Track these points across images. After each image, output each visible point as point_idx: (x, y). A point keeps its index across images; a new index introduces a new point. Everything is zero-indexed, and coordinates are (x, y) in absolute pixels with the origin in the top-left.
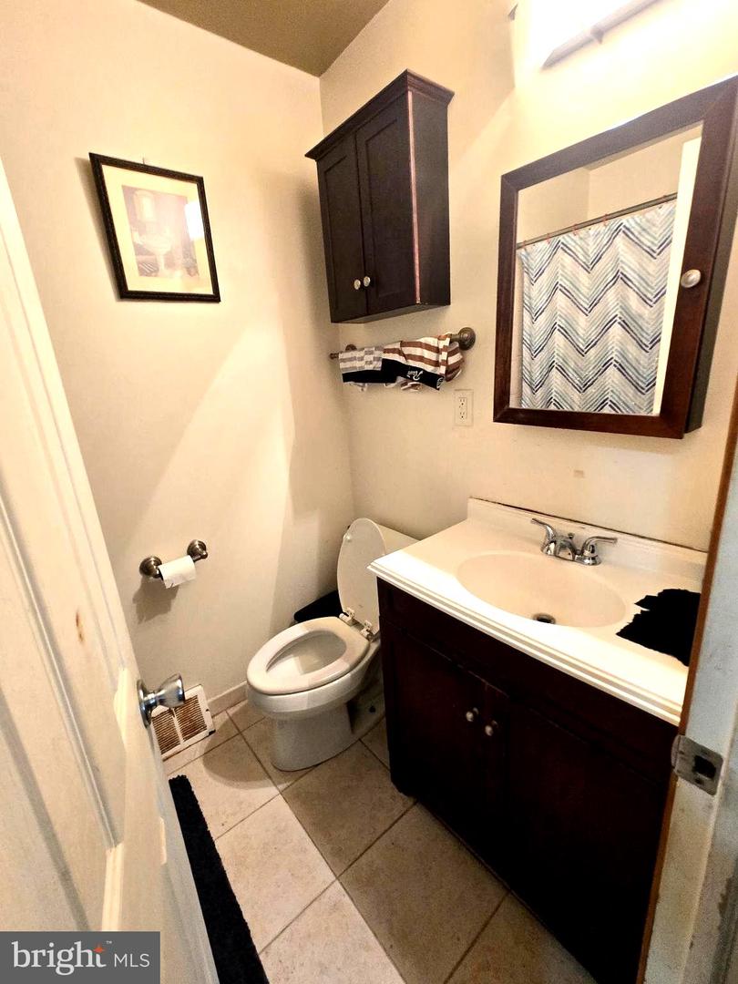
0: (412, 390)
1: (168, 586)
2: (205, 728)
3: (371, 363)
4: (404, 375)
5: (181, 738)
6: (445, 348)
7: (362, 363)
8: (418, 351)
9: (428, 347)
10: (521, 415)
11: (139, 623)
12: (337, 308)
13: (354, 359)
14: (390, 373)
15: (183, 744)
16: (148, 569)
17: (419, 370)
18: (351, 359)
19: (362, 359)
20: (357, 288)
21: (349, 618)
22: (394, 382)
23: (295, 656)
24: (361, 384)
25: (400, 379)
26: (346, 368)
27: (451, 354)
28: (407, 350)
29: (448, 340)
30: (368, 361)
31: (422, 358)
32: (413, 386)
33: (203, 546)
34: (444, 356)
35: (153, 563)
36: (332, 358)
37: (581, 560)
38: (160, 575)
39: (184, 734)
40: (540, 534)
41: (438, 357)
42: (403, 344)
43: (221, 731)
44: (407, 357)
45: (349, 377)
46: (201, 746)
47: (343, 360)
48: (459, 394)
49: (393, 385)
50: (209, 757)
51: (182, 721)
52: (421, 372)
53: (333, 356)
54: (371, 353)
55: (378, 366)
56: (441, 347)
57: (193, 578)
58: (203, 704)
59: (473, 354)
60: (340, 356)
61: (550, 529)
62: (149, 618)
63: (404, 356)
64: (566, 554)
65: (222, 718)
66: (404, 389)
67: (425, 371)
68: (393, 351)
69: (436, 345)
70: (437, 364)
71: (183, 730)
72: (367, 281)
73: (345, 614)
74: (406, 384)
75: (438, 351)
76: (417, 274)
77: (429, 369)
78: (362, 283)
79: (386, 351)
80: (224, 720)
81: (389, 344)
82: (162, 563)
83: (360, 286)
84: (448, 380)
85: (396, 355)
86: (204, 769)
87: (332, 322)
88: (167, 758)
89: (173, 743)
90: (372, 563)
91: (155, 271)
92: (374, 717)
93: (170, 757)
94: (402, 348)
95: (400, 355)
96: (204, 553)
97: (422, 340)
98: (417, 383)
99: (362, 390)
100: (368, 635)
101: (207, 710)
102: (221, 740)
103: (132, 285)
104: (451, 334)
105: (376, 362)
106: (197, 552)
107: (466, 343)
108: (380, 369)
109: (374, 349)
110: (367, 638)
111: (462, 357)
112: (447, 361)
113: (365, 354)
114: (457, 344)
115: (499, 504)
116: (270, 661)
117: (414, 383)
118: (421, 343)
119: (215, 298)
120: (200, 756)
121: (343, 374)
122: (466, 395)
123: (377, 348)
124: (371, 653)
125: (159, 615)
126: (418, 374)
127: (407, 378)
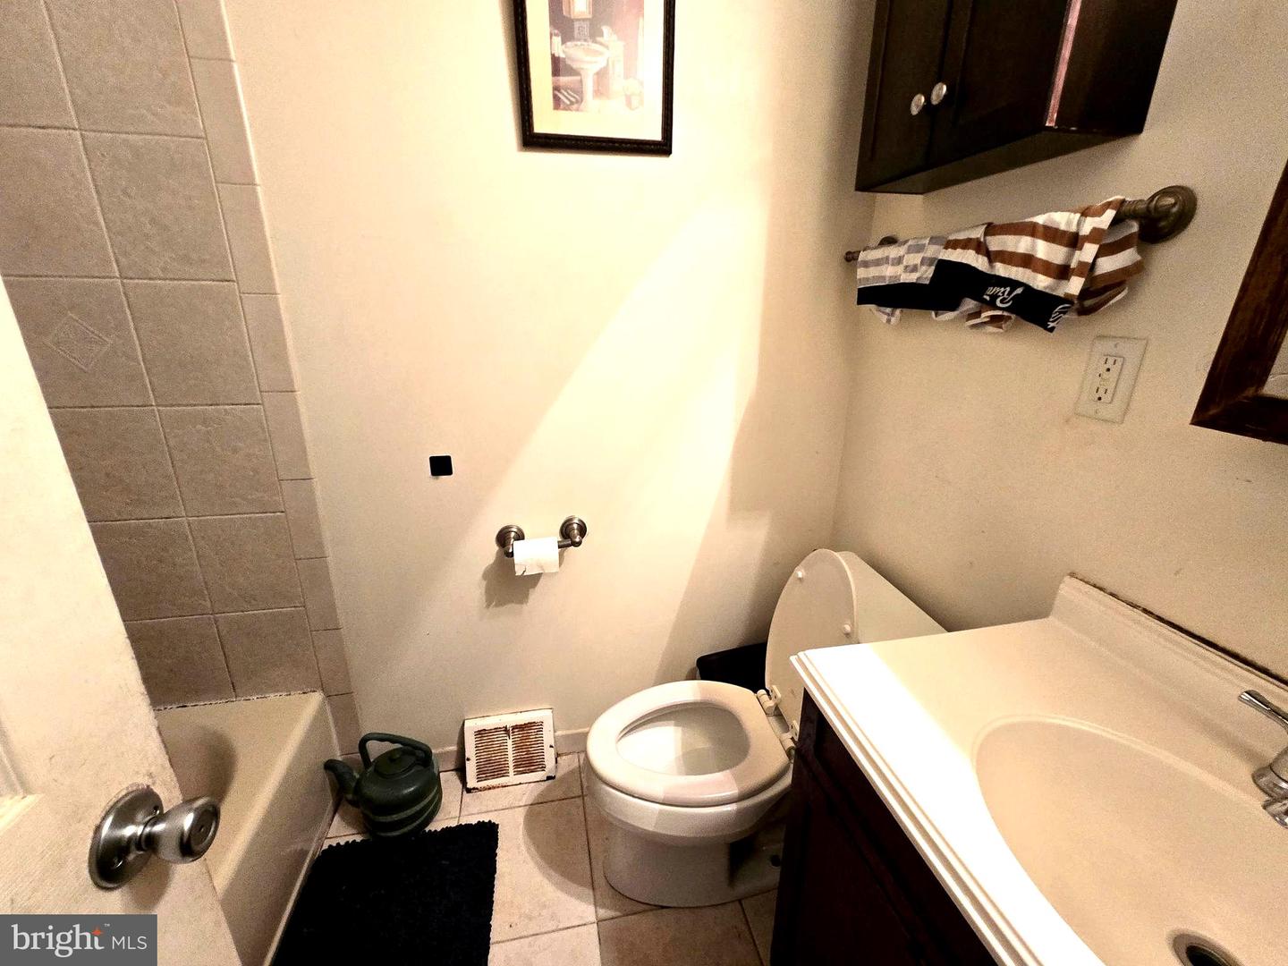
0: (990, 329)
1: (519, 573)
2: (543, 768)
3: (914, 269)
4: (977, 297)
5: (511, 770)
6: (1096, 235)
7: (899, 269)
8: (1022, 244)
9: (1051, 234)
11: (488, 606)
12: (872, 159)
13: (886, 260)
14: (949, 290)
15: (512, 778)
16: (506, 540)
17: (1016, 284)
18: (878, 263)
19: (899, 261)
20: (915, 111)
21: (770, 704)
22: (953, 309)
23: (676, 725)
24: (888, 310)
25: (969, 304)
26: (868, 279)
27: (1105, 251)
28: (995, 243)
29: (1110, 214)
30: (908, 266)
31: (1027, 260)
32: (994, 320)
33: (583, 530)
34: (1088, 252)
35: (513, 534)
36: (848, 260)
38: (512, 555)
39: (516, 766)
41: (1070, 257)
42: (992, 229)
43: (563, 779)
44: (992, 257)
45: (876, 295)
46: (531, 792)
47: (866, 264)
48: (1105, 346)
49: (949, 315)
50: (536, 811)
51: (517, 748)
52: (1019, 291)
53: (851, 258)
54: (920, 249)
55: (925, 274)
56: (1086, 230)
57: (555, 570)
58: (548, 737)
59: (1170, 256)
60: (862, 256)
62: (501, 603)
63: (988, 254)
65: (570, 762)
66: (973, 326)
67: (1027, 288)
68: (965, 244)
69: (1073, 229)
70: (1063, 272)
71: (516, 760)
72: (941, 90)
73: (768, 691)
74: (977, 314)
75: (1074, 241)
77: (1041, 282)
78: (928, 99)
79: (953, 245)
80: (571, 767)
81: (959, 231)
82: (523, 539)
83: (924, 107)
84: (1084, 311)
85: (971, 253)
86: (521, 827)
87: (858, 189)
88: (490, 789)
89: (500, 771)
90: (801, 654)
91: (580, 101)
92: (772, 876)
93: (494, 788)
94: (989, 238)
95: (978, 252)
96: (577, 540)
97: (1040, 219)
98: (1006, 314)
99: (889, 321)
100: (790, 749)
101: (551, 746)
102: (559, 794)
103: (541, 126)
104: (1123, 201)
105: (924, 268)
106: (571, 534)
107: (1163, 224)
108: (927, 282)
109: (928, 242)
110: (788, 753)
111: (1139, 258)
112: (1093, 265)
113: (909, 251)
114: (1135, 227)
115: (1145, 611)
116: (633, 723)
117: (999, 313)
118: (1035, 225)
119: (662, 147)
120: (526, 806)
121: (859, 290)
122: (1125, 348)
123: (934, 240)
124: (787, 780)
125: (513, 605)
126: (1009, 294)
127: (984, 301)
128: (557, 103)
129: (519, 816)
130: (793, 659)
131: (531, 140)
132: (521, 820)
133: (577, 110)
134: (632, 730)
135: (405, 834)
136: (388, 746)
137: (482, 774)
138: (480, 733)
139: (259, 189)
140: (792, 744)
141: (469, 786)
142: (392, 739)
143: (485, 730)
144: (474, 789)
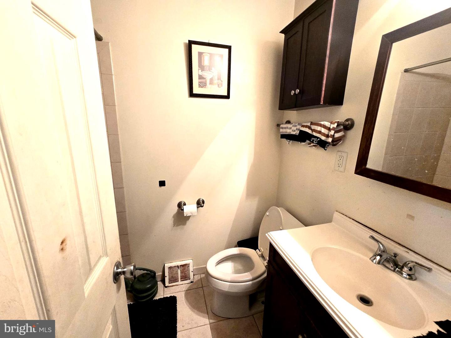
0: (313, 148)
1: (185, 215)
2: (190, 279)
3: (295, 131)
4: (310, 140)
5: (180, 280)
6: (334, 129)
7: (291, 131)
8: (319, 128)
9: (325, 127)
10: (372, 174)
11: (174, 227)
12: (282, 103)
13: (287, 128)
14: (303, 137)
15: (180, 282)
16: (180, 206)
17: (318, 138)
18: (285, 128)
19: (291, 128)
20: (292, 94)
21: (260, 253)
23: (232, 262)
24: (289, 141)
25: (308, 141)
26: (283, 132)
27: (336, 132)
28: (313, 127)
29: (336, 124)
30: (293, 130)
31: (320, 132)
32: (314, 146)
33: (203, 202)
34: (332, 132)
35: (182, 204)
36: (278, 126)
37: (401, 273)
38: (183, 210)
39: (181, 279)
40: (375, 246)
41: (329, 133)
42: (312, 123)
43: (196, 282)
44: (313, 131)
45: (283, 136)
46: (186, 287)
47: (282, 128)
48: (339, 154)
49: (303, 143)
50: (188, 292)
51: (182, 272)
52: (319, 139)
53: (278, 125)
54: (296, 126)
55: (297, 133)
56: (331, 128)
57: (195, 214)
58: (191, 269)
59: (351, 133)
60: (281, 126)
61: (381, 246)
62: (178, 226)
63: (311, 129)
64: (390, 265)
65: (197, 277)
66: (310, 146)
67: (320, 139)
68: (306, 126)
69: (329, 126)
70: (327, 136)
71: (181, 276)
72: (298, 91)
73: (259, 250)
74: (310, 144)
75: (329, 129)
76: (324, 89)
77: (323, 138)
78: (295, 92)
79: (303, 126)
80: (198, 279)
81: (305, 123)
82: (186, 205)
83: (294, 93)
84: (334, 145)
85: (307, 129)
86: (184, 297)
87: (279, 109)
88: (173, 286)
89: (176, 280)
90: (268, 233)
91: (205, 86)
92: (262, 307)
93: (174, 286)
94: (311, 126)
95: (309, 129)
96: (202, 205)
97: (322, 123)
98: (316, 145)
99: (289, 143)
100: (266, 265)
101: (192, 272)
102: (195, 286)
103: (195, 91)
104: (339, 122)
105: (297, 131)
106: (200, 204)
107: (348, 126)
108: (298, 135)
109: (297, 124)
110: (266, 267)
111: (344, 134)
112: (334, 135)
113: (293, 126)
114: (342, 127)
115: (353, 219)
116: (219, 261)
117: (315, 144)
118: (321, 124)
119: (228, 97)
120: (185, 291)
121: (281, 135)
122: (343, 154)
123: (299, 124)
124: (265, 275)
125: (181, 226)
126: (317, 140)
127: (311, 141)
128: (200, 86)
129: (183, 294)
130: (266, 234)
131: (192, 95)
132: (184, 295)
133: (205, 88)
134: (218, 264)
135: (147, 300)
136: (142, 272)
137: (170, 282)
138: (170, 268)
139: (116, 107)
140: (267, 264)
141: (166, 285)
142: (144, 269)
143: (171, 267)
144: (168, 286)
